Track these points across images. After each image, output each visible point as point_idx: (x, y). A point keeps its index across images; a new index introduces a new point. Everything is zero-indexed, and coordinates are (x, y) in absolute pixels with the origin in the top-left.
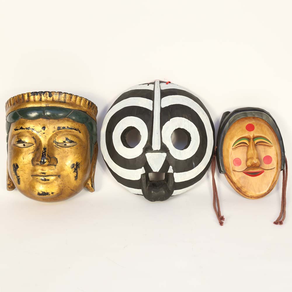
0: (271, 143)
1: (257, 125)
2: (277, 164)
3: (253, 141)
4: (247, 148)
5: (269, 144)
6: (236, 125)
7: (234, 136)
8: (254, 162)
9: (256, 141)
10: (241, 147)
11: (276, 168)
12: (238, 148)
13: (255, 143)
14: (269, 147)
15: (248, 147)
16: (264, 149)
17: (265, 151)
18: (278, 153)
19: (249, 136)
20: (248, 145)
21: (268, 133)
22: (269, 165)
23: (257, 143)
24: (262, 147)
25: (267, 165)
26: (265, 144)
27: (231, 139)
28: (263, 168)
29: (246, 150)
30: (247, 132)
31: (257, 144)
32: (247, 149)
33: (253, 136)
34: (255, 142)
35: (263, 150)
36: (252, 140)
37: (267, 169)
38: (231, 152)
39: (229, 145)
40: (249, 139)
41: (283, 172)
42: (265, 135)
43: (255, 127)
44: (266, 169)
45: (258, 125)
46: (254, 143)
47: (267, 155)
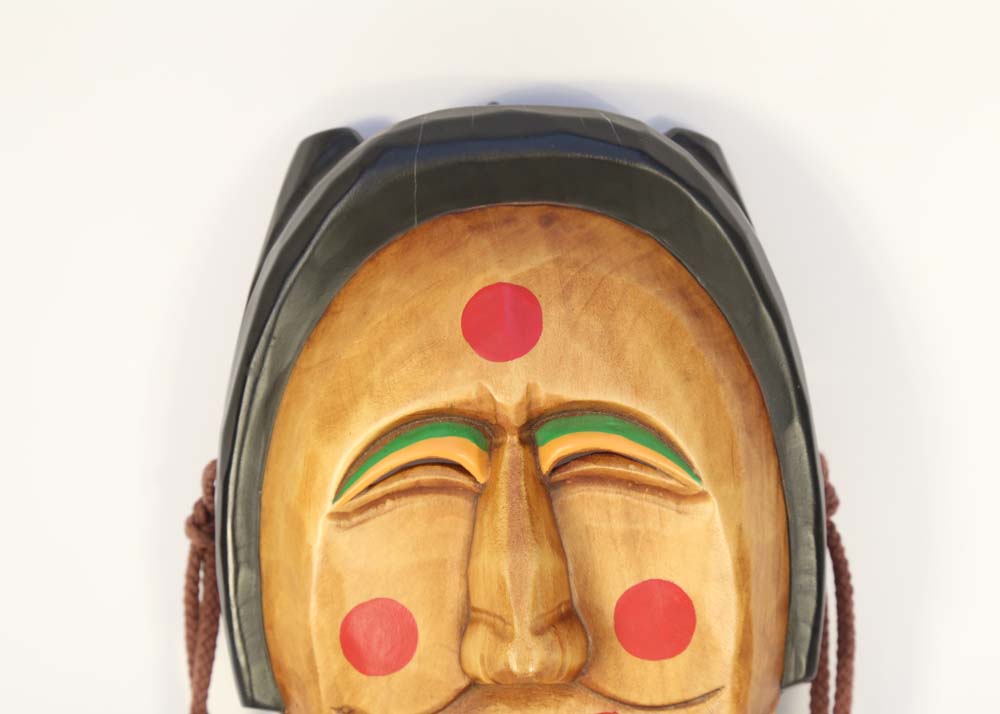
0: (688, 466)
1: (565, 296)
2: (744, 653)
3: (520, 452)
4: (475, 508)
5: (669, 476)
6: (385, 285)
7: (355, 400)
8: (515, 668)
9: (553, 451)
10: (419, 503)
11: (726, 695)
12: (389, 503)
13: (546, 467)
14: (671, 503)
15: (479, 495)
16: (627, 515)
17: (632, 539)
18: (753, 558)
19: (486, 407)
20: (481, 480)
21: (662, 370)
22: (668, 663)
23: (561, 465)
24: (612, 495)
25: (652, 665)
26: (633, 471)
27: (333, 420)
28: (611, 690)
29: (462, 530)
30: (473, 359)
31: (558, 476)
32: (474, 521)
33: (528, 402)
34: (542, 450)
35: (619, 526)
36: (512, 439)
37: (645, 701)
38: (327, 544)
39: (309, 479)
40: (482, 427)
41: (814, 693)
42: (638, 391)
43: (553, 318)
44: (634, 698)
45: (576, 298)
46: (539, 469)
47: (647, 577)
